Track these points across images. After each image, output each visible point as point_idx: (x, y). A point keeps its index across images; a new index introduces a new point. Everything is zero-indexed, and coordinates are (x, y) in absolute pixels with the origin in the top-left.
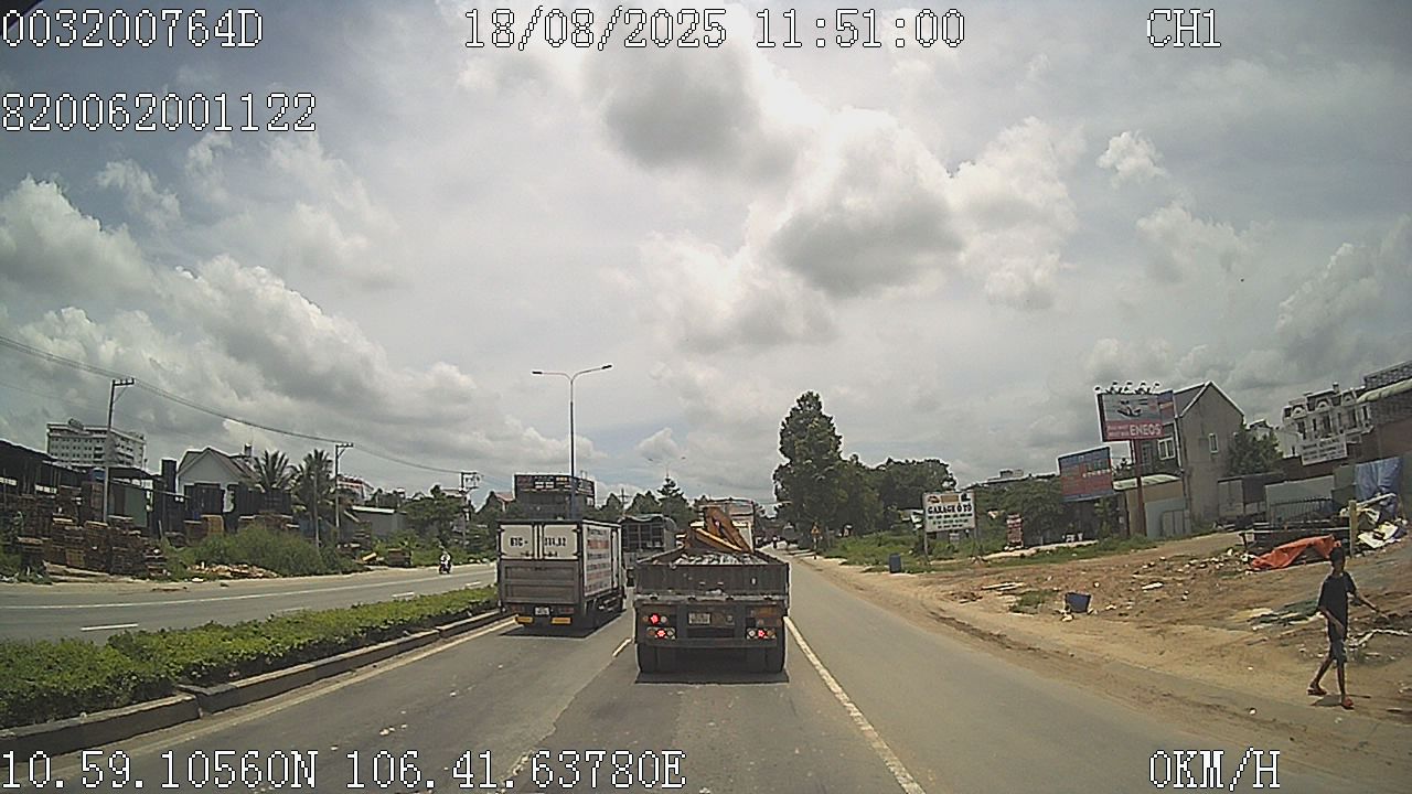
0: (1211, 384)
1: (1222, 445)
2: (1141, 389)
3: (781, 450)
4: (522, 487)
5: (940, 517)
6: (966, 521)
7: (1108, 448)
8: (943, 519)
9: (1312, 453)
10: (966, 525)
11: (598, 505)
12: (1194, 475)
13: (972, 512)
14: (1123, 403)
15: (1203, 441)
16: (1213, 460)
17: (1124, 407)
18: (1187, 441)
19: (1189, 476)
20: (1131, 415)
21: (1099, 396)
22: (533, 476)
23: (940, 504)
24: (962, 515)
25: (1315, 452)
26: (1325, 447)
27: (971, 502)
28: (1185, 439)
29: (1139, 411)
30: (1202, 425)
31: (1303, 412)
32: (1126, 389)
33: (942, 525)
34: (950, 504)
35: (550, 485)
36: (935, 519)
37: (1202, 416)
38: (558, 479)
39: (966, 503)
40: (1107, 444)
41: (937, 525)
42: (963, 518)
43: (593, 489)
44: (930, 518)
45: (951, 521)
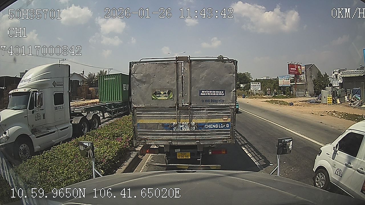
0: (313, 64)
1: (315, 78)
6: (259, 88)
8: (254, 88)
10: (259, 89)
13: (260, 87)
15: (311, 77)
19: (307, 84)
21: (288, 64)
27: (260, 85)
28: (307, 76)
30: (311, 73)
32: (294, 63)
34: (256, 85)
37: (311, 71)
45: (256, 88)
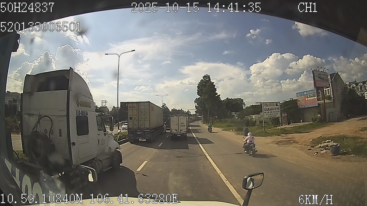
2: (323, 70)
5: (269, 112)
6: (278, 114)
13: (279, 110)
21: (313, 71)
24: (276, 112)
28: (333, 89)
34: (272, 107)
36: (267, 113)
39: (277, 107)
41: (268, 115)
44: (265, 113)
45: (272, 114)
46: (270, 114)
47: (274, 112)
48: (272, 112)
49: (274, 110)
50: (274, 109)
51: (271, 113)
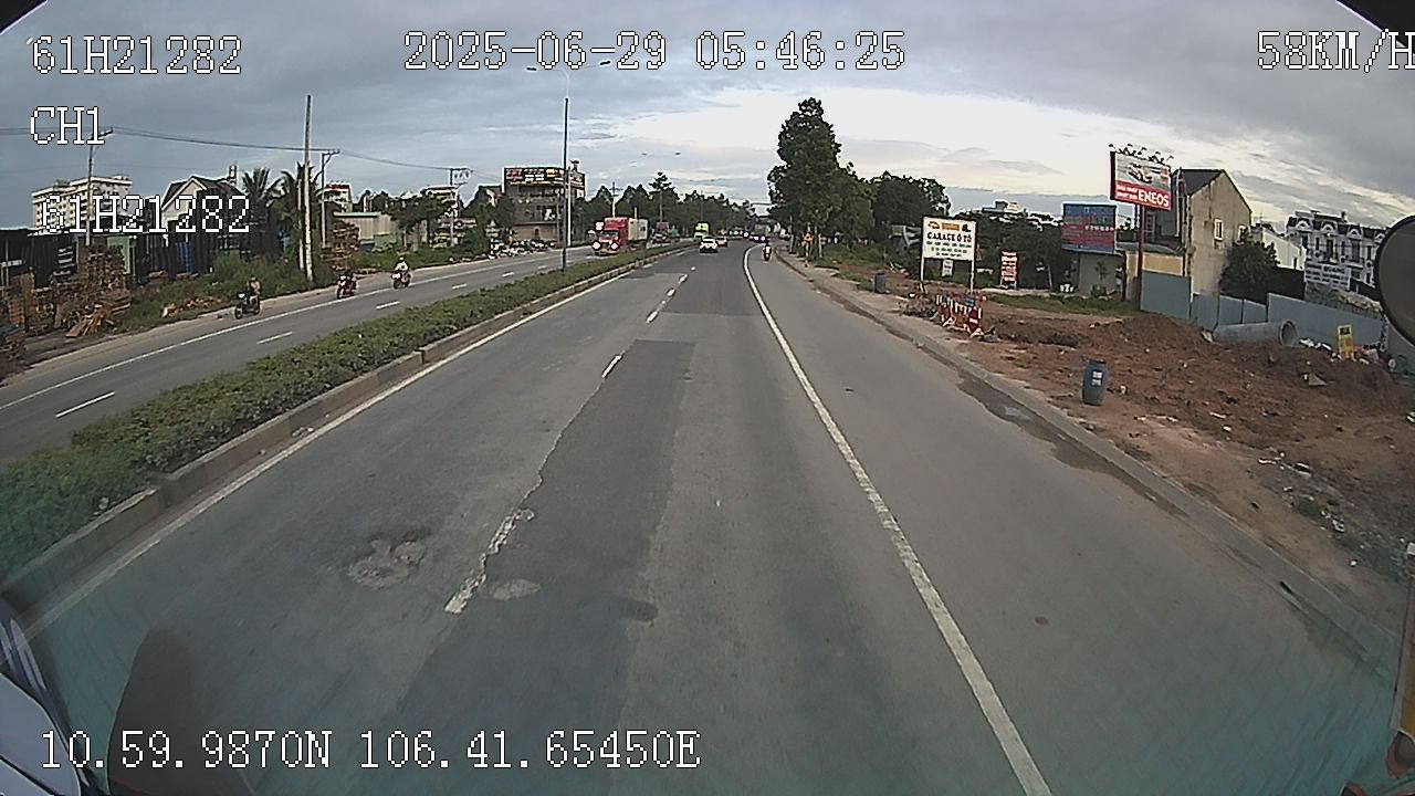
0: (1223, 171)
1: (1227, 235)
2: (1154, 157)
3: (778, 151)
4: (512, 180)
5: (938, 244)
6: (965, 252)
7: (1115, 207)
9: (1314, 273)
10: (964, 257)
11: (588, 199)
12: (1195, 254)
13: (972, 243)
14: (1135, 166)
15: (1209, 225)
16: (1216, 247)
17: (1135, 169)
18: (1194, 219)
20: (1142, 180)
21: (1113, 154)
22: (523, 169)
23: (940, 230)
24: (961, 246)
25: (1318, 274)
26: (1328, 273)
28: (1192, 217)
29: (1150, 178)
30: (1210, 209)
31: (1307, 228)
32: (1140, 153)
33: (941, 252)
34: (952, 232)
35: (540, 178)
36: (933, 245)
38: (548, 171)
39: (967, 234)
40: (1113, 203)
41: (935, 251)
42: (963, 249)
43: (583, 181)
44: (929, 243)
45: (949, 250)
46: (943, 250)
47: (955, 245)
48: (947, 244)
49: (956, 242)
50: (955, 237)
51: (946, 247)
